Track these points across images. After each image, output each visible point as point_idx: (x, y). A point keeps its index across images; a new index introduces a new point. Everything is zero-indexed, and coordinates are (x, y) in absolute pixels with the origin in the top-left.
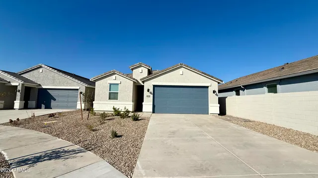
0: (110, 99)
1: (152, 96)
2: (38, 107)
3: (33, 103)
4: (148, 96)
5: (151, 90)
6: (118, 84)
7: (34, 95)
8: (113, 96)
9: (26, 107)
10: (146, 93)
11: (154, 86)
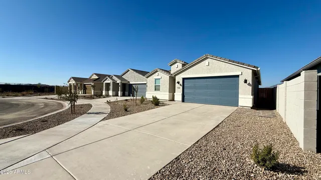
0: (155, 90)
1: (181, 87)
2: (129, 96)
3: (127, 93)
4: (179, 88)
5: (181, 83)
6: (159, 79)
7: (127, 88)
8: (157, 88)
9: (124, 95)
10: (177, 85)
11: (184, 79)
